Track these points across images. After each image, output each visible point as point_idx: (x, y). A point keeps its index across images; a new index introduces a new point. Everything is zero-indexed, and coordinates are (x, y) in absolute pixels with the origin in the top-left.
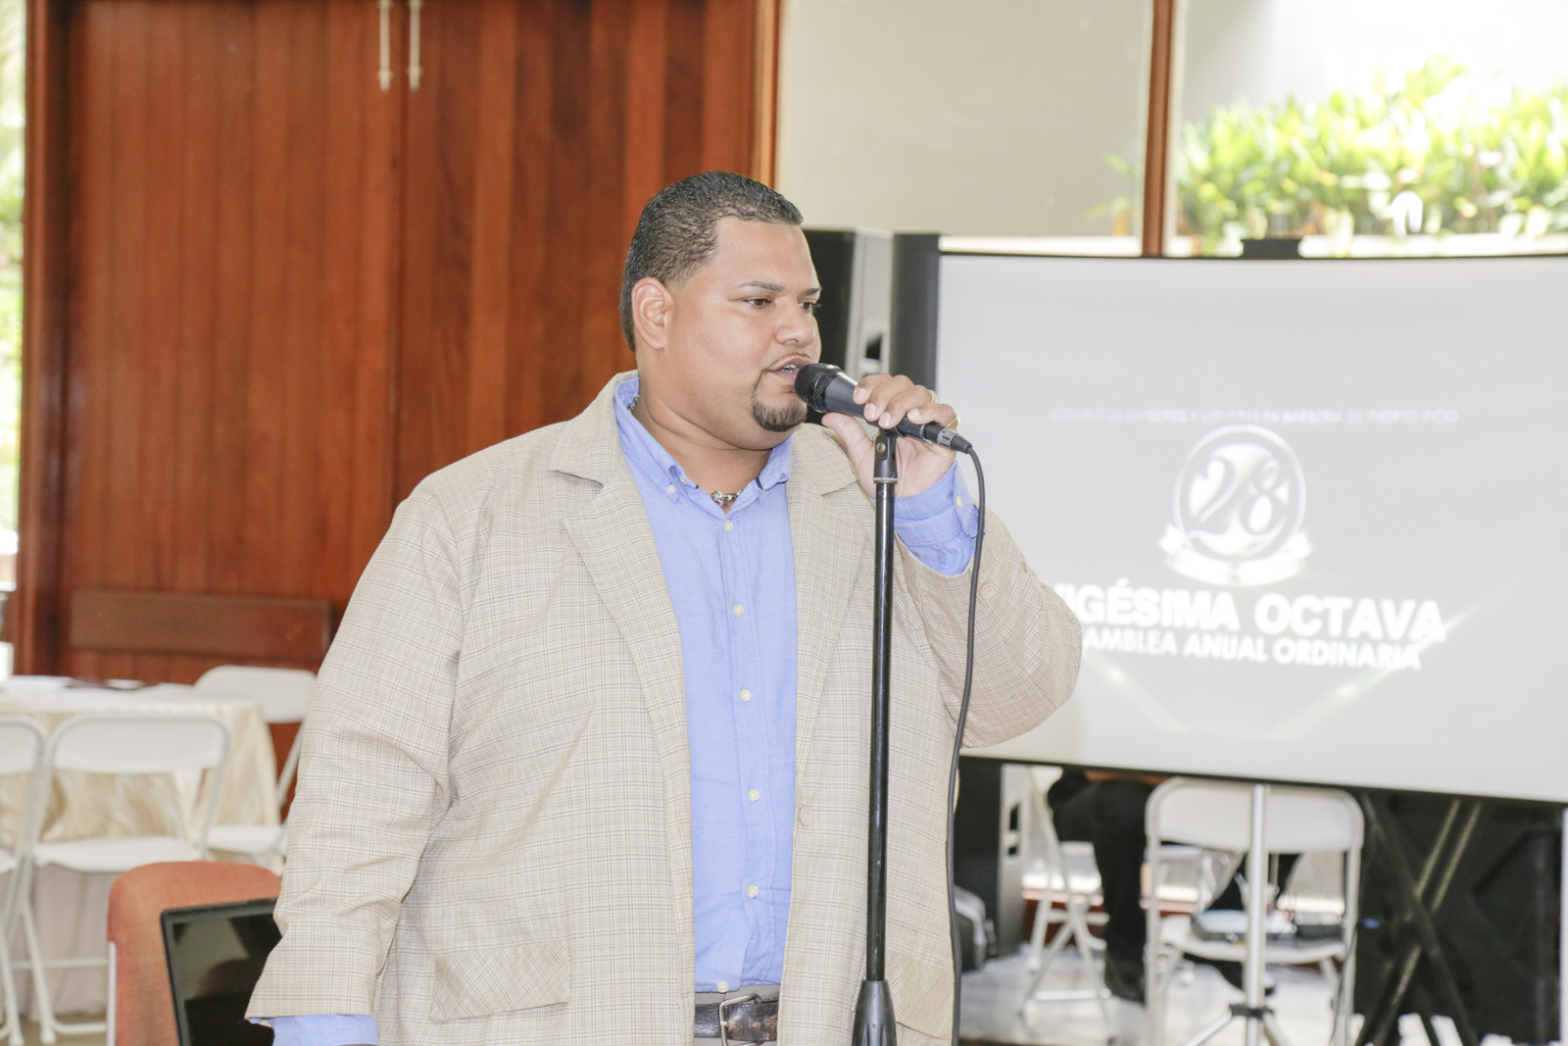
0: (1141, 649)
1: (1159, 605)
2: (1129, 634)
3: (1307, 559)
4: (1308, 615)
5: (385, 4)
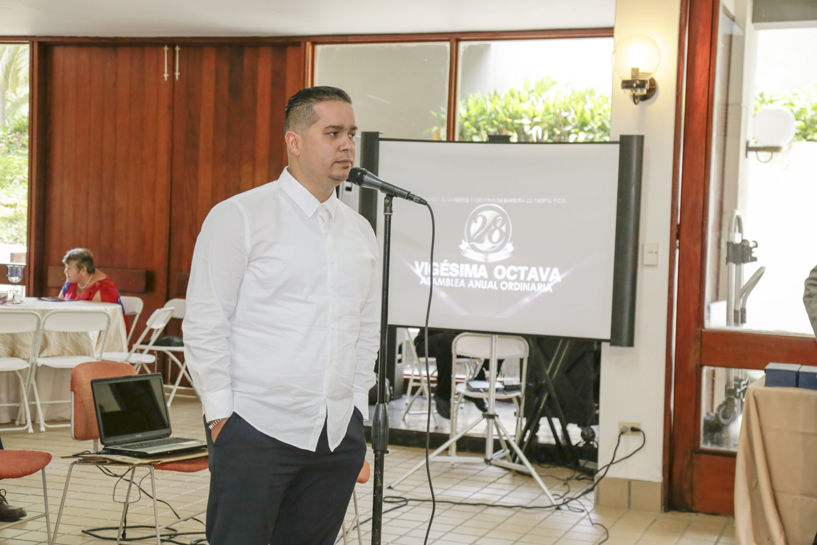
0: (452, 285)
1: (459, 269)
2: (448, 280)
3: (512, 252)
4: (512, 273)
5: (166, 48)
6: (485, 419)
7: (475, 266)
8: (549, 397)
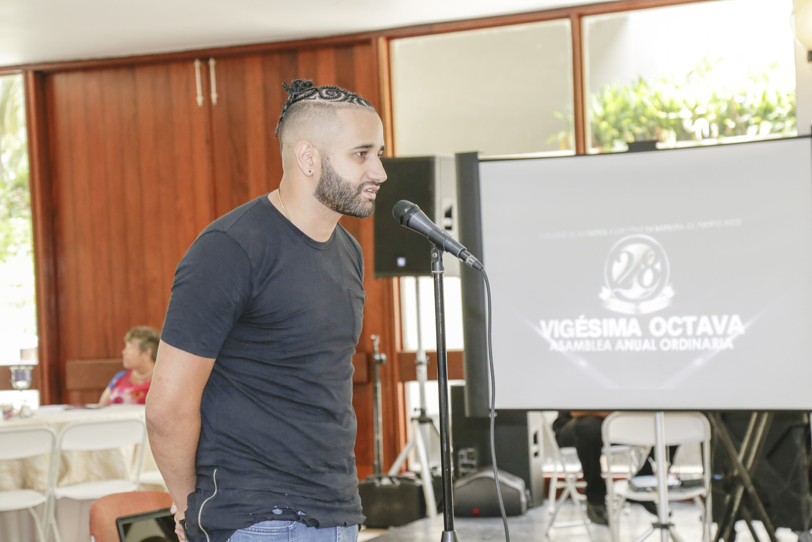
3: (673, 298)
5: (197, 64)
6: (658, 532)
7: (623, 321)
8: (746, 493)
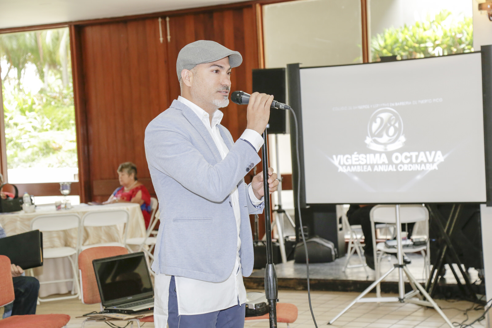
0: (362, 171)
1: (366, 158)
2: (358, 167)
3: (405, 143)
4: (406, 158)
5: (160, 20)
6: (397, 269)
7: (378, 155)
8: (448, 249)
